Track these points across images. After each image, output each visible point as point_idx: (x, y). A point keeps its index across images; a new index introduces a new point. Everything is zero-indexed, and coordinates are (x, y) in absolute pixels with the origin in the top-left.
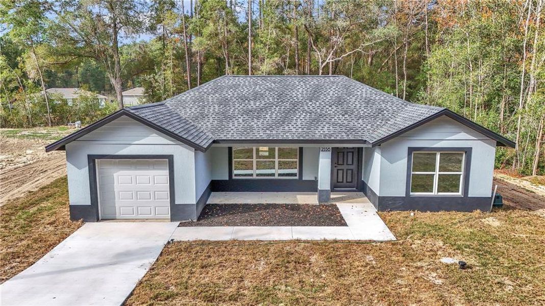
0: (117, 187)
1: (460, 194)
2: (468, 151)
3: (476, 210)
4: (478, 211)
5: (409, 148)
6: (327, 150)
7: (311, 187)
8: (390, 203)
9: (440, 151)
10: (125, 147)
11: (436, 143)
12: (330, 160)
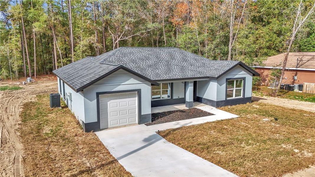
0: (109, 110)
1: (242, 97)
2: (244, 79)
4: (248, 103)
5: (226, 79)
6: (192, 82)
7: (182, 101)
8: (220, 103)
9: (235, 79)
10: (117, 87)
11: (235, 76)
12: (193, 87)
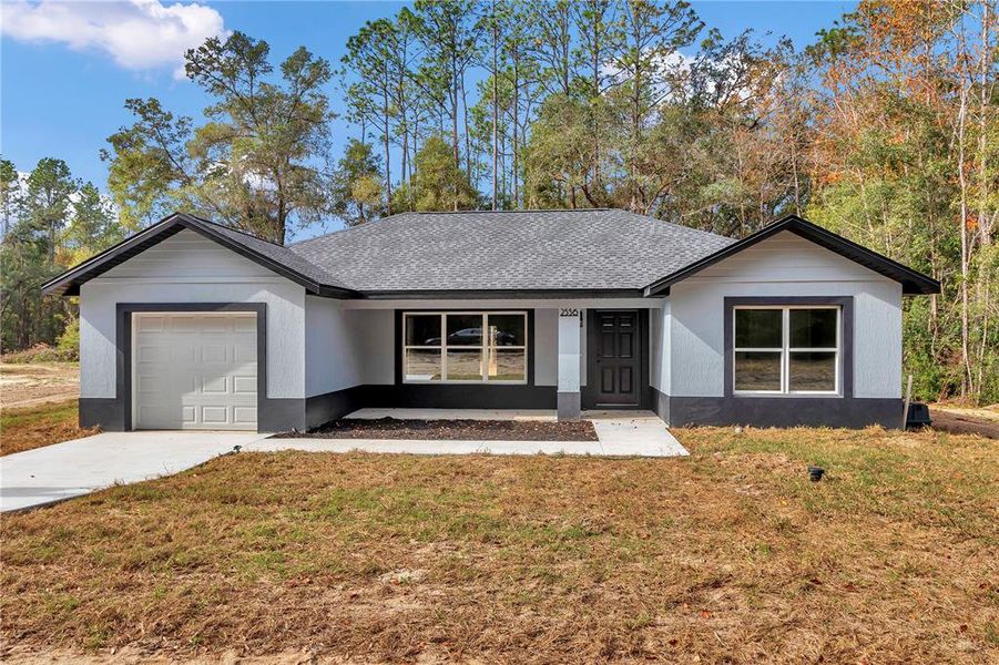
1: (836, 392)
2: (846, 304)
3: (873, 424)
4: (877, 427)
5: (725, 297)
6: (573, 314)
8: (693, 409)
9: (788, 305)
